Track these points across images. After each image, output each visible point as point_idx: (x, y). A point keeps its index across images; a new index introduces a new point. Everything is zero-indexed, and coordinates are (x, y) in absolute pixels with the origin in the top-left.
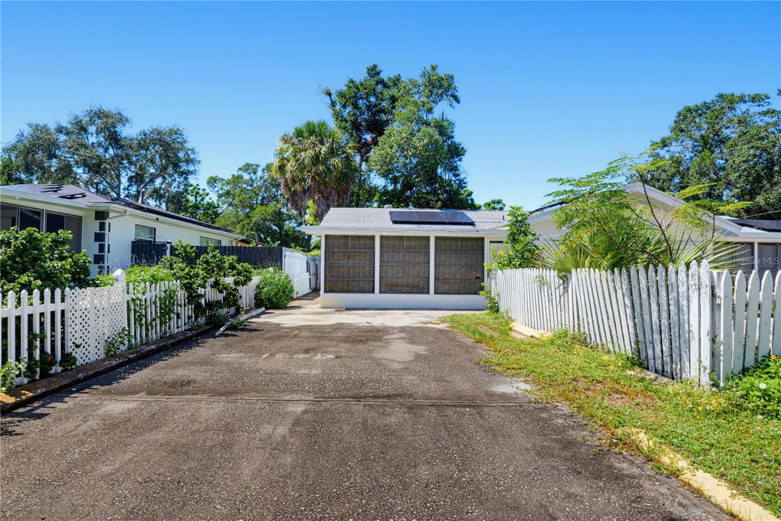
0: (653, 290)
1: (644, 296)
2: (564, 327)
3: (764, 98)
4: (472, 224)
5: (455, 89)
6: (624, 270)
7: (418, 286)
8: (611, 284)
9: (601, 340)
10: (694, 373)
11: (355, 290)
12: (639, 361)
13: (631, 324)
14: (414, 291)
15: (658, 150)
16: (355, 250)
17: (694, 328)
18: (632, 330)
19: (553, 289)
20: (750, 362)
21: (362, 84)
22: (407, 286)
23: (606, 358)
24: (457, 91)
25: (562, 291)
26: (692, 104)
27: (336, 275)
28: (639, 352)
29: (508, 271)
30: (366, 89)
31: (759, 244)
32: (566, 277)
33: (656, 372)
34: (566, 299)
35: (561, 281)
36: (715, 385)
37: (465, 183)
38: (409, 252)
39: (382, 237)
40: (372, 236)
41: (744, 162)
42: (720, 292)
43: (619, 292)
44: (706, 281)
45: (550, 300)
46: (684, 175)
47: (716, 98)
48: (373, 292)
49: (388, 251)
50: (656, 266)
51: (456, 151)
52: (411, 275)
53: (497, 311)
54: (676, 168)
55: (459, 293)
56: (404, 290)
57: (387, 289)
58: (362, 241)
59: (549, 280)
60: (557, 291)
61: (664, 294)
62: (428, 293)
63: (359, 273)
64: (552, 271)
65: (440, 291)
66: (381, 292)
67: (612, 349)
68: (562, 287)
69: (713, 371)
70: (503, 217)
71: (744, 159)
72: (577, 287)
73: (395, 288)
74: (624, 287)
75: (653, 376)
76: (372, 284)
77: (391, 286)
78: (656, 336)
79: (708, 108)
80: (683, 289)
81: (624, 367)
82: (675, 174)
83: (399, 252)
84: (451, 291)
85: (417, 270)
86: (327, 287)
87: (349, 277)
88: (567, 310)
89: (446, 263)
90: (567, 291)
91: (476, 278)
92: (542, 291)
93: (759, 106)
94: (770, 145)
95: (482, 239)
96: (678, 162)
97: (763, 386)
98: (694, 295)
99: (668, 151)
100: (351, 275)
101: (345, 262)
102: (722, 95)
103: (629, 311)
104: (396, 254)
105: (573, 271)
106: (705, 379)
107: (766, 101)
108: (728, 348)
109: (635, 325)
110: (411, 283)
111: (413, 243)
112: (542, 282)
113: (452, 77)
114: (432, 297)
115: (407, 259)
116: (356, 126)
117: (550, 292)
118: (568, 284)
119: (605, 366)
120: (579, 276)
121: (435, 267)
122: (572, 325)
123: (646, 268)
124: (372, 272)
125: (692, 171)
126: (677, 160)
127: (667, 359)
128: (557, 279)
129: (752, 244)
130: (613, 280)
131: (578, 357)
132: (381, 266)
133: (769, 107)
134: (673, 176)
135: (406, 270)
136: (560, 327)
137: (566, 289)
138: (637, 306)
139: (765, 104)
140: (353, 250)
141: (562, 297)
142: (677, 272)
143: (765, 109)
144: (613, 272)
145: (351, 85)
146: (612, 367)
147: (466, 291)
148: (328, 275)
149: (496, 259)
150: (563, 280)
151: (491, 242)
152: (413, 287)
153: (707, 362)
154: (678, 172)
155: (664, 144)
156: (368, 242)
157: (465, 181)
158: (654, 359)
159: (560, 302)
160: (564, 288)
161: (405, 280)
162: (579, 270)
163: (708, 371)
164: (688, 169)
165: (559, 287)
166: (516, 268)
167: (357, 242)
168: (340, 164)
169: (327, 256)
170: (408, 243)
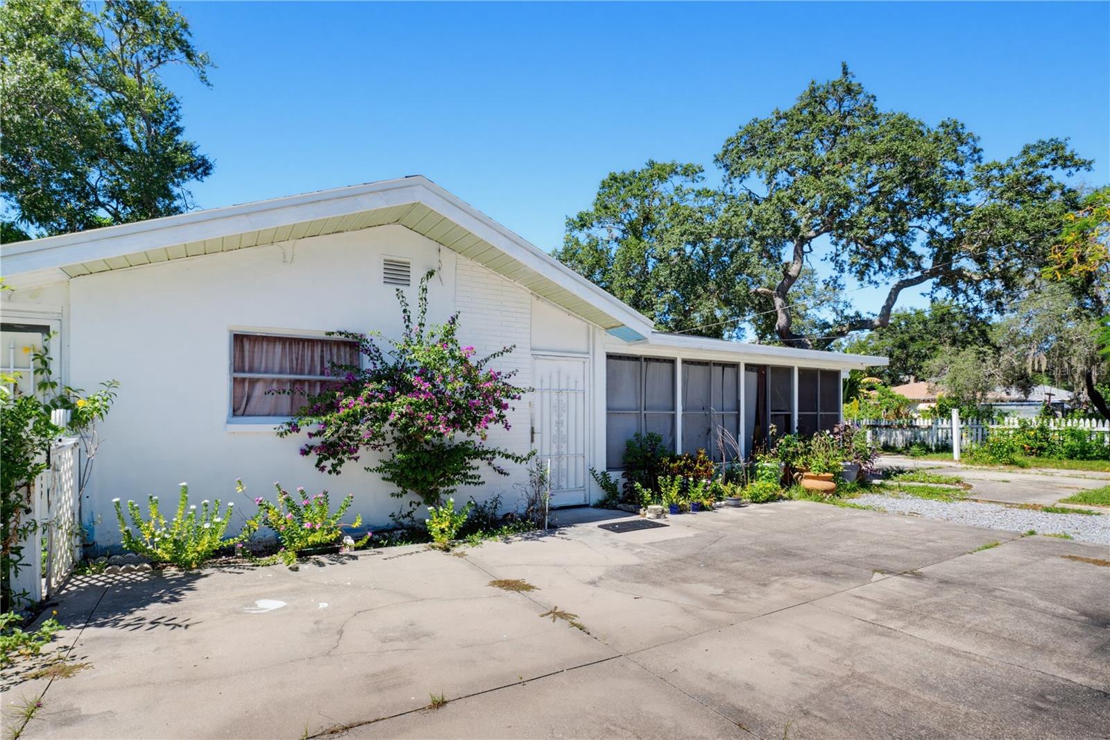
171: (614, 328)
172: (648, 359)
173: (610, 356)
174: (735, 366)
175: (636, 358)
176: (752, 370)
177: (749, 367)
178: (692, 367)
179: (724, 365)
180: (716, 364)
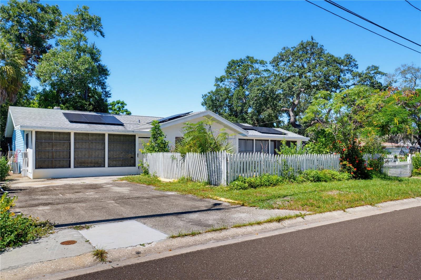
0: (213, 159)
1: (211, 161)
2: (183, 176)
3: (265, 63)
4: (122, 125)
5: (101, 26)
6: (205, 154)
7: (97, 163)
8: (201, 158)
9: (197, 178)
10: (223, 183)
11: (57, 167)
12: (209, 183)
13: (207, 171)
14: (95, 166)
15: (219, 83)
16: (57, 141)
17: (223, 171)
18: (207, 173)
19: (178, 161)
20: (235, 178)
21: (24, 6)
22: (91, 163)
23: (199, 184)
24: (102, 28)
25: (182, 161)
26: (235, 59)
27: (43, 157)
28: (209, 180)
29: (155, 154)
30: (28, 11)
31: (256, 140)
32: (184, 156)
33: (214, 185)
34: (184, 164)
35: (182, 158)
36: (227, 185)
37: (110, 94)
38: (92, 143)
39: (75, 134)
40: (69, 133)
41: (255, 96)
42: (229, 159)
43: (203, 160)
44: (225, 156)
45: (177, 166)
46: (230, 99)
47: (246, 58)
48: (70, 167)
49: (79, 142)
50: (213, 152)
51: (103, 71)
52: (93, 156)
53: (148, 174)
54: (227, 95)
55: (122, 166)
56: (89, 166)
57: (78, 165)
58: (62, 136)
59: (176, 157)
60: (180, 161)
61: (216, 160)
62: (104, 166)
63: (59, 156)
64: (178, 153)
65: (111, 165)
66: (75, 167)
67: (201, 181)
68: (182, 160)
69: (227, 181)
70: (139, 120)
71: (255, 95)
72: (189, 160)
73: (83, 165)
74: (205, 159)
75: (213, 186)
76: (68, 162)
77: (81, 163)
78: (214, 174)
79: (242, 63)
80: (220, 159)
81: (205, 185)
82: (226, 98)
83: (86, 143)
84: (117, 165)
85: (97, 153)
86: (37, 165)
87: (53, 158)
88: (184, 169)
89: (114, 149)
90: (185, 161)
91: (131, 157)
92: (174, 162)
93: (263, 66)
94: (266, 89)
95: (135, 136)
96: (228, 91)
97: (237, 183)
98: (223, 161)
99: (224, 84)
100: (54, 157)
101: (50, 149)
102: (248, 57)
103: (206, 167)
104: (84, 144)
105: (187, 153)
106: (225, 184)
107: (266, 64)
108: (230, 175)
109: (208, 171)
110: (93, 161)
111: (94, 137)
112: (173, 158)
113: (100, 19)
114: (106, 169)
115: (91, 147)
116: (19, 38)
117: (177, 162)
118: (185, 159)
119: (199, 186)
120: (189, 156)
121: (108, 152)
122: (186, 175)
123: (211, 152)
124: (68, 155)
125: (234, 97)
126: (227, 91)
127: (216, 180)
128: (180, 157)
129: (253, 140)
130: (202, 157)
131: (190, 185)
132: (75, 151)
133: (267, 68)
134: (225, 100)
135: (91, 153)
136: (181, 176)
137: (184, 161)
138: (208, 165)
139: (265, 66)
140: (55, 141)
141: (182, 164)
142: (219, 154)
143: (265, 68)
144: (201, 154)
145: (14, 4)
146: (201, 186)
147: (126, 165)
148: (38, 158)
149: (146, 147)
150: (183, 157)
151: (139, 137)
152: (95, 163)
153: (226, 179)
154: (228, 97)
155: (222, 80)
156: (66, 136)
157: (110, 93)
158: (213, 180)
159: (181, 166)
160: (183, 160)
161: (90, 160)
162: (189, 153)
163: (226, 181)
164: (233, 96)
165: (181, 160)
166: (156, 152)
167: (58, 136)
168: (12, 71)
169: (37, 145)
170: (92, 137)
171: (240, 133)
172: (247, 140)
173: (239, 139)
174: (268, 140)
175: (245, 139)
176: (272, 141)
177: (271, 141)
178: (257, 141)
179: (265, 140)
180: (263, 140)
